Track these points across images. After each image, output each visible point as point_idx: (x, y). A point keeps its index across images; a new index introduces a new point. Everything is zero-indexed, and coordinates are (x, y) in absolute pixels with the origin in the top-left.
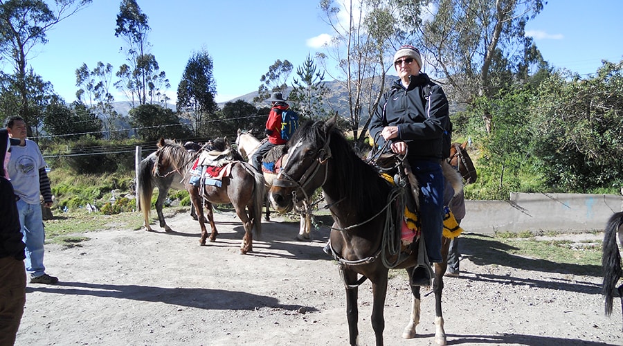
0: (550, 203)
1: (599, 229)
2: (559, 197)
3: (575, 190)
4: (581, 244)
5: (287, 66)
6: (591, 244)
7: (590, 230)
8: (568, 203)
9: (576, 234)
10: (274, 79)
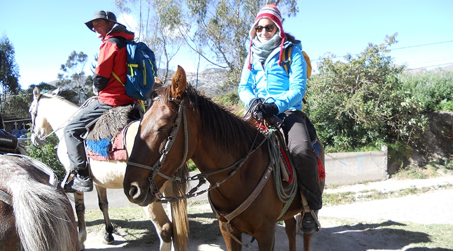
0: (331, 162)
1: (368, 180)
2: (338, 157)
3: (346, 149)
4: (361, 194)
5: (83, 56)
6: (369, 194)
7: (361, 181)
8: (344, 161)
9: (351, 185)
10: (71, 66)
